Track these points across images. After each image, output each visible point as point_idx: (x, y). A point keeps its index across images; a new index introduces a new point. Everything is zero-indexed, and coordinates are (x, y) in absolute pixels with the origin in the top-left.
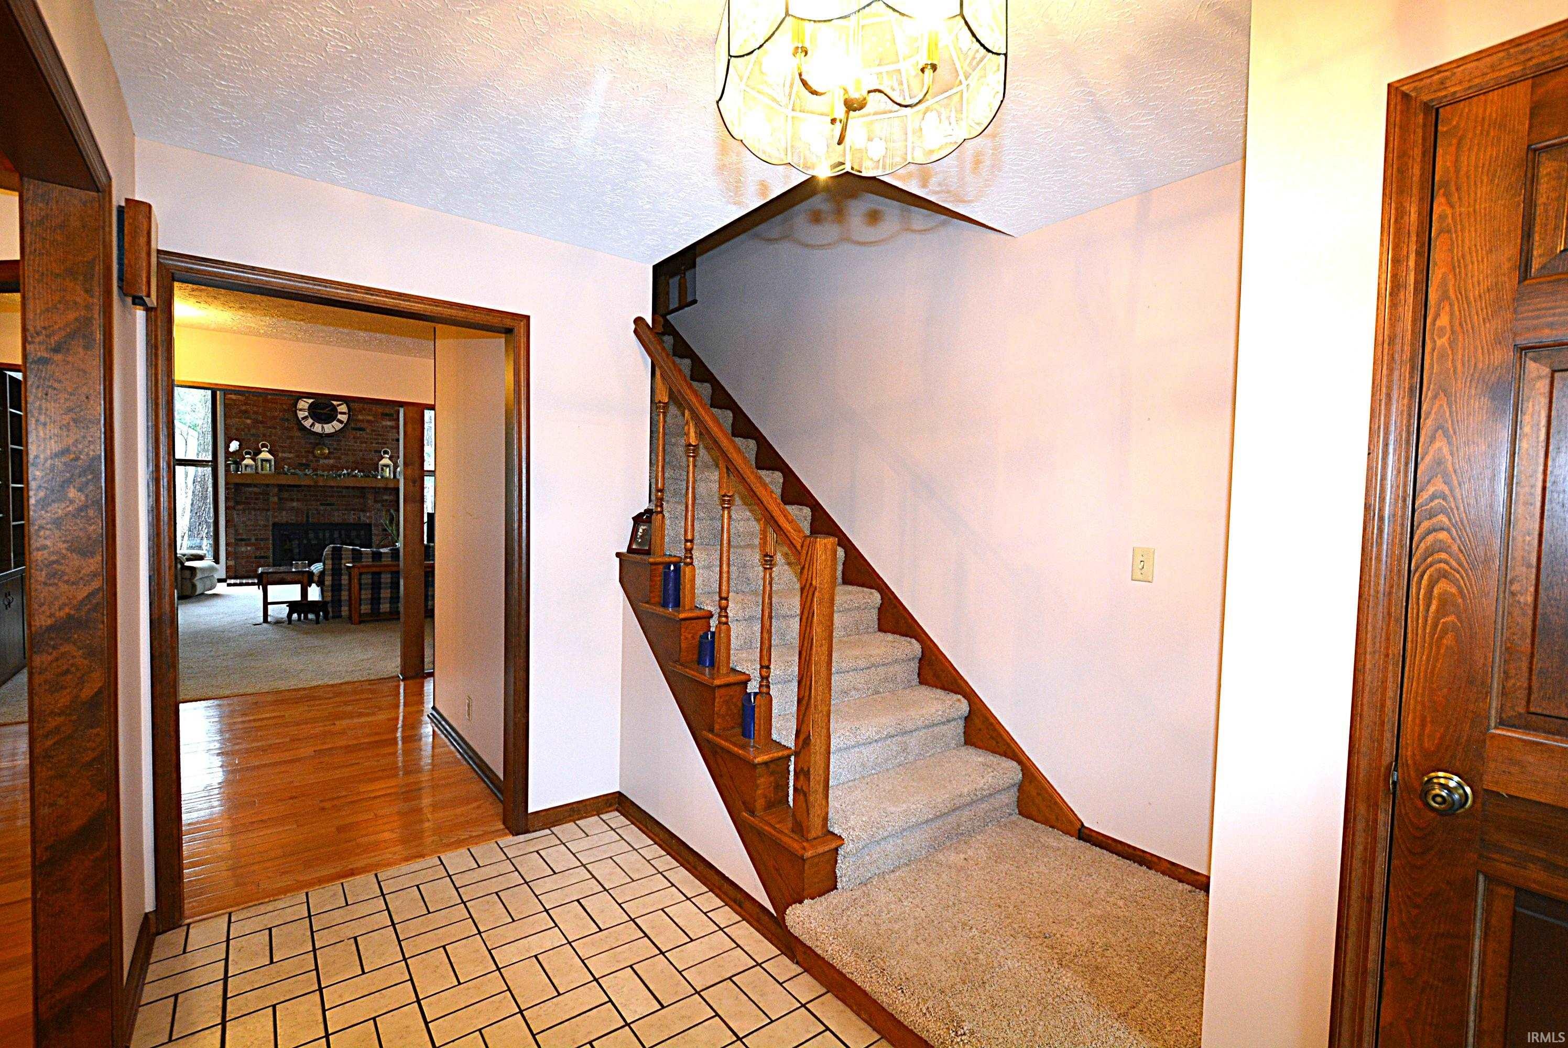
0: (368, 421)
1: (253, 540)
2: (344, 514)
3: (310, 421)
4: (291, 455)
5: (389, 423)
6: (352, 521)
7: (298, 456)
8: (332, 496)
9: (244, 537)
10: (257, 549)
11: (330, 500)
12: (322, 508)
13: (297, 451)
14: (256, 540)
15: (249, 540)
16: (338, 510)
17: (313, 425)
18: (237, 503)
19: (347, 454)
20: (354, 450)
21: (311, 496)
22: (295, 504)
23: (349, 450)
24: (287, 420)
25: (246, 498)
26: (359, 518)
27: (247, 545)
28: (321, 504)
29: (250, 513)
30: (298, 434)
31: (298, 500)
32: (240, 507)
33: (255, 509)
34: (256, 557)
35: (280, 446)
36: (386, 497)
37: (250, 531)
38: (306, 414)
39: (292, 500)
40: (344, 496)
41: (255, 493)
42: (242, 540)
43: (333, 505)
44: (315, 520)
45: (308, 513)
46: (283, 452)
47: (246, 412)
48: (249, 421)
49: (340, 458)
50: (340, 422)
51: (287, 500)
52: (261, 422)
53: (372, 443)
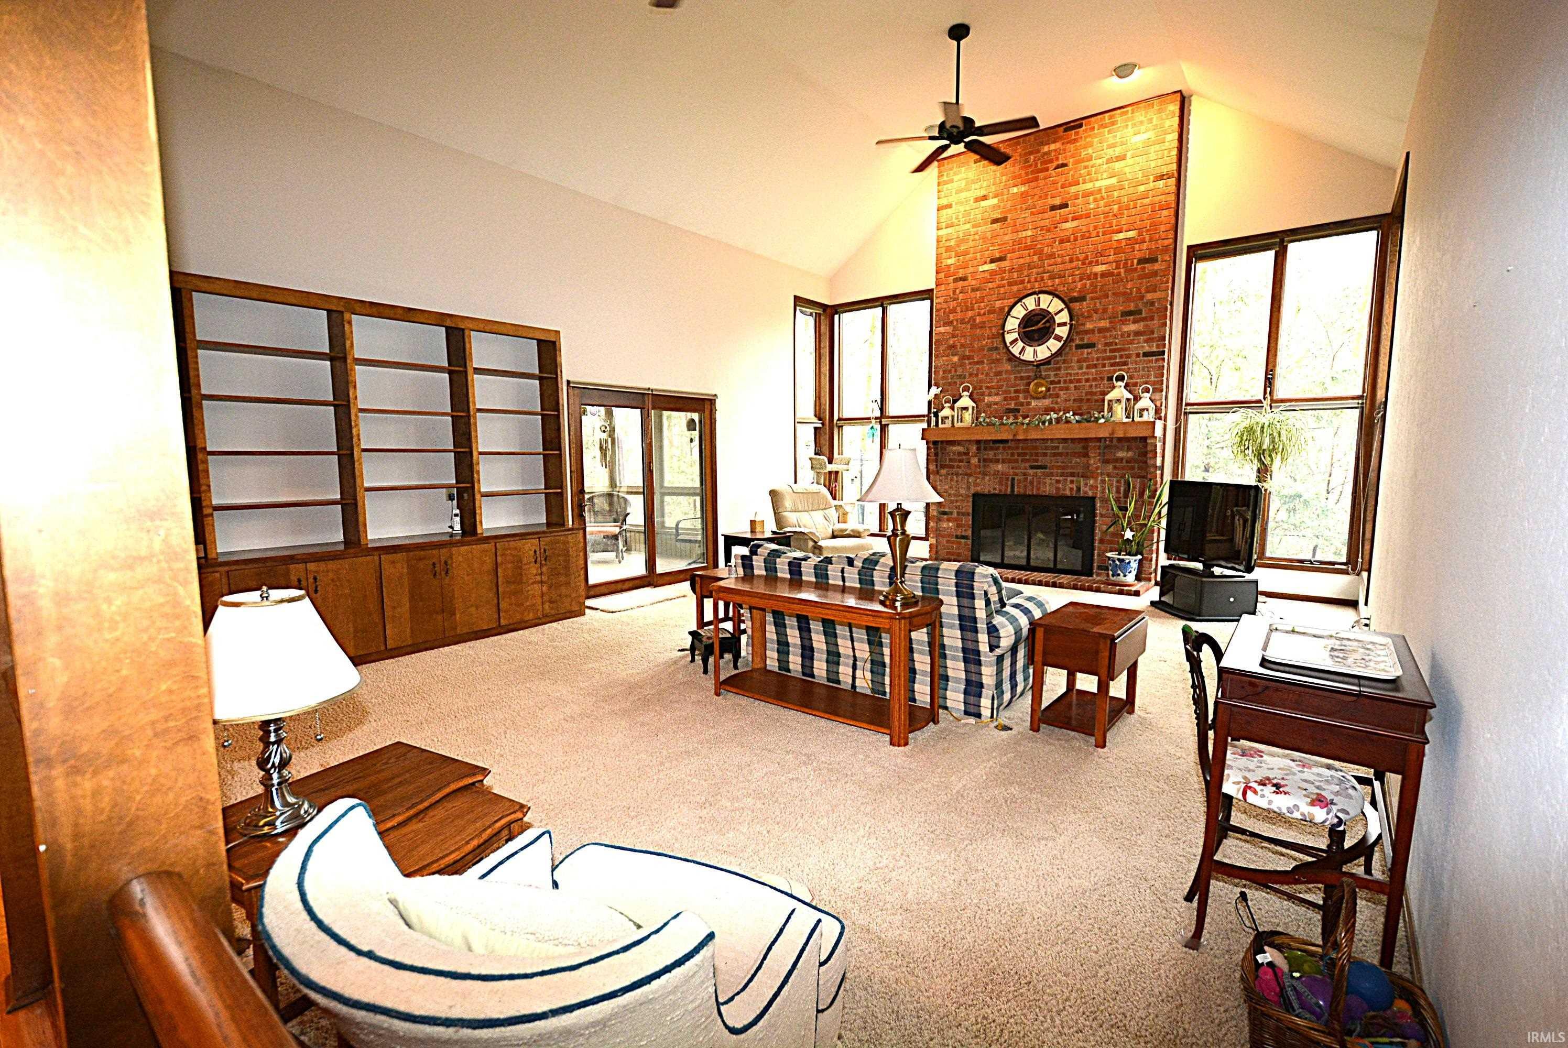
0: (1101, 330)
1: (955, 515)
2: (1058, 482)
3: (1020, 344)
4: (997, 399)
5: (1133, 327)
6: (1068, 493)
7: (1005, 399)
8: (1045, 455)
9: (947, 510)
10: (958, 526)
11: (1041, 461)
12: (1031, 472)
13: (1005, 392)
14: (958, 513)
15: (952, 513)
16: (1051, 474)
17: (1023, 350)
18: (943, 467)
19: (1067, 389)
20: (1079, 381)
21: (1019, 455)
22: (1000, 467)
23: (1071, 381)
24: (996, 348)
25: (951, 460)
26: (1079, 489)
27: (949, 520)
28: (1032, 467)
29: (952, 480)
30: (1008, 367)
31: (1004, 461)
32: (943, 472)
33: (957, 474)
34: (957, 537)
35: (987, 388)
36: (1121, 454)
37: (952, 502)
38: (1015, 335)
39: (997, 461)
40: (1061, 455)
41: (959, 454)
42: (945, 513)
43: (1044, 467)
44: (1022, 491)
45: (1013, 479)
46: (990, 395)
47: (954, 346)
48: (956, 359)
49: (1058, 396)
50: (1058, 338)
51: (991, 461)
52: (969, 358)
53: (1104, 366)
